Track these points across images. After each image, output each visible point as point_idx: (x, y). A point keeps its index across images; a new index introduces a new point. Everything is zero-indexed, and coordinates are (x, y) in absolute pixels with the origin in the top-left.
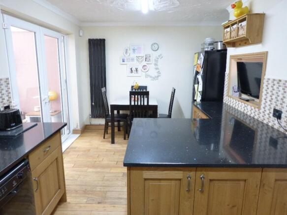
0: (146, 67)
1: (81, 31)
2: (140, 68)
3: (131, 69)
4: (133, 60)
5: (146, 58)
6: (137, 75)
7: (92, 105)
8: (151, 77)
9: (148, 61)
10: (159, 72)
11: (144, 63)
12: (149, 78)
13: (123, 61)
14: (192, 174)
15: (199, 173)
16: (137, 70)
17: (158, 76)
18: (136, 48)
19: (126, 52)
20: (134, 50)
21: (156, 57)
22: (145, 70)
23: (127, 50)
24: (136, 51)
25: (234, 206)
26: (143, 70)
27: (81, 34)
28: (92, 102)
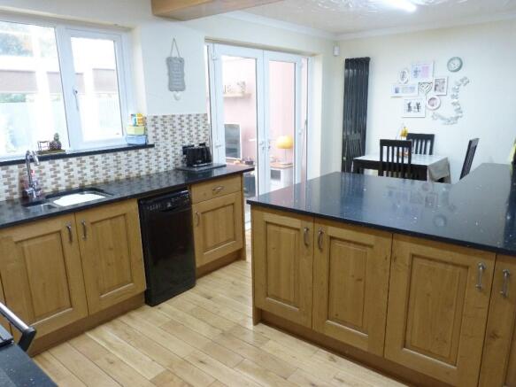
0: (435, 102)
1: (336, 48)
2: (424, 103)
3: (409, 104)
4: (412, 89)
5: (436, 86)
6: (418, 114)
7: (343, 161)
8: (443, 119)
9: (440, 91)
10: (459, 110)
11: (432, 94)
12: (439, 121)
13: (397, 92)
14: (310, 225)
15: (317, 225)
16: (418, 106)
17: (457, 117)
18: (420, 68)
19: (403, 77)
20: (416, 72)
21: (456, 83)
22: (433, 105)
23: (404, 72)
24: (420, 74)
25: (360, 280)
26: (429, 107)
27: (336, 53)
28: (343, 155)
